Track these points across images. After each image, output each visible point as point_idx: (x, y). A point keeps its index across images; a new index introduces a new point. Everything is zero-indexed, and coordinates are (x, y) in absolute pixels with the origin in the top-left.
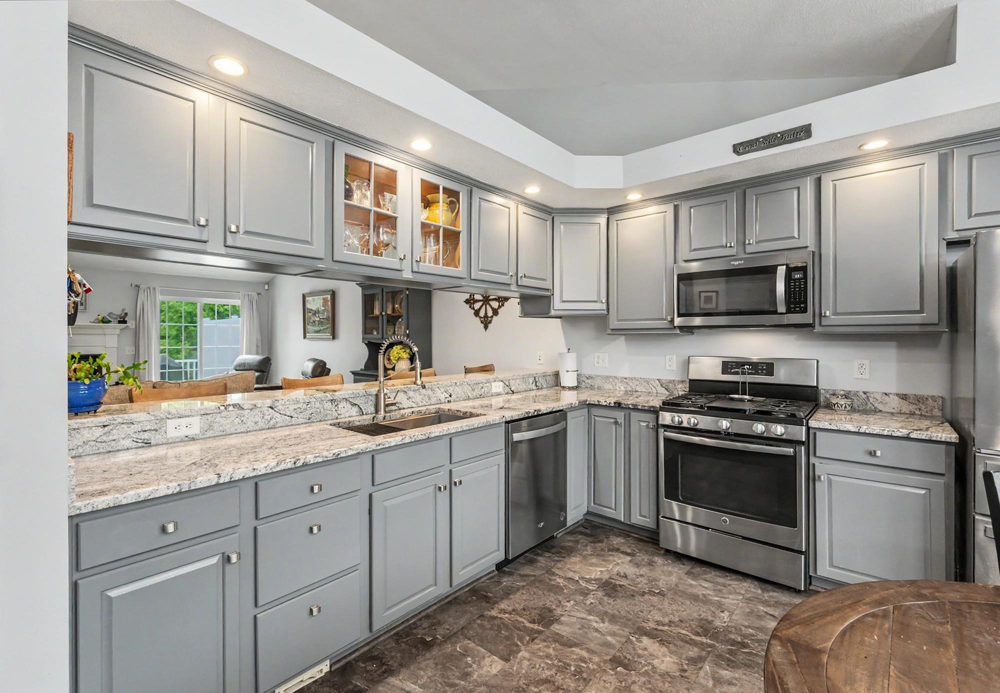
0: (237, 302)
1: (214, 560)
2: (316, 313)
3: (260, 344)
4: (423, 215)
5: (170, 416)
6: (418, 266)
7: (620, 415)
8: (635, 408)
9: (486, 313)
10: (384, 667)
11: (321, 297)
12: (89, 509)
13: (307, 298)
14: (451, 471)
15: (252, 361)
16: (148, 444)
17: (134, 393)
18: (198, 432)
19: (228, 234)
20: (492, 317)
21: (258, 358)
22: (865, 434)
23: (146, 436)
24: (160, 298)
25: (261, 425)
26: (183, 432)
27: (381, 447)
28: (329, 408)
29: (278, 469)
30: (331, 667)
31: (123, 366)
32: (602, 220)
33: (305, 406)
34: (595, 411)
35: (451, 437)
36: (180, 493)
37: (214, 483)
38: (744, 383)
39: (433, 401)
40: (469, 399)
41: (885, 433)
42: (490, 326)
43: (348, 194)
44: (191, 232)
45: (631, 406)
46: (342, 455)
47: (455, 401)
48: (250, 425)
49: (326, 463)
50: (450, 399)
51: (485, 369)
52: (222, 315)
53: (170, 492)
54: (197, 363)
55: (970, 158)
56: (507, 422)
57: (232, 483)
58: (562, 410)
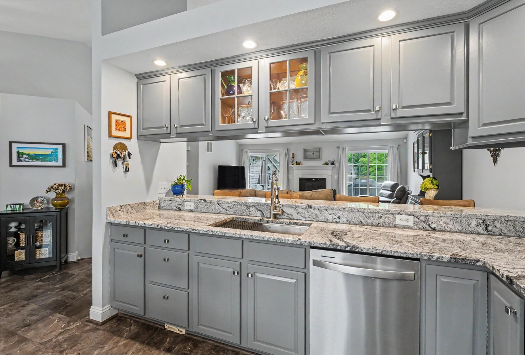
0: (386, 151)
5: (185, 201)
14: (241, 263)
16: (180, 209)
18: (193, 209)
23: (180, 206)
24: (348, 152)
25: (214, 211)
26: (189, 207)
28: (244, 209)
30: (185, 333)
33: (232, 206)
39: (321, 218)
42: (499, 159)
48: (210, 210)
49: (170, 230)
50: (338, 220)
58: (418, 260)
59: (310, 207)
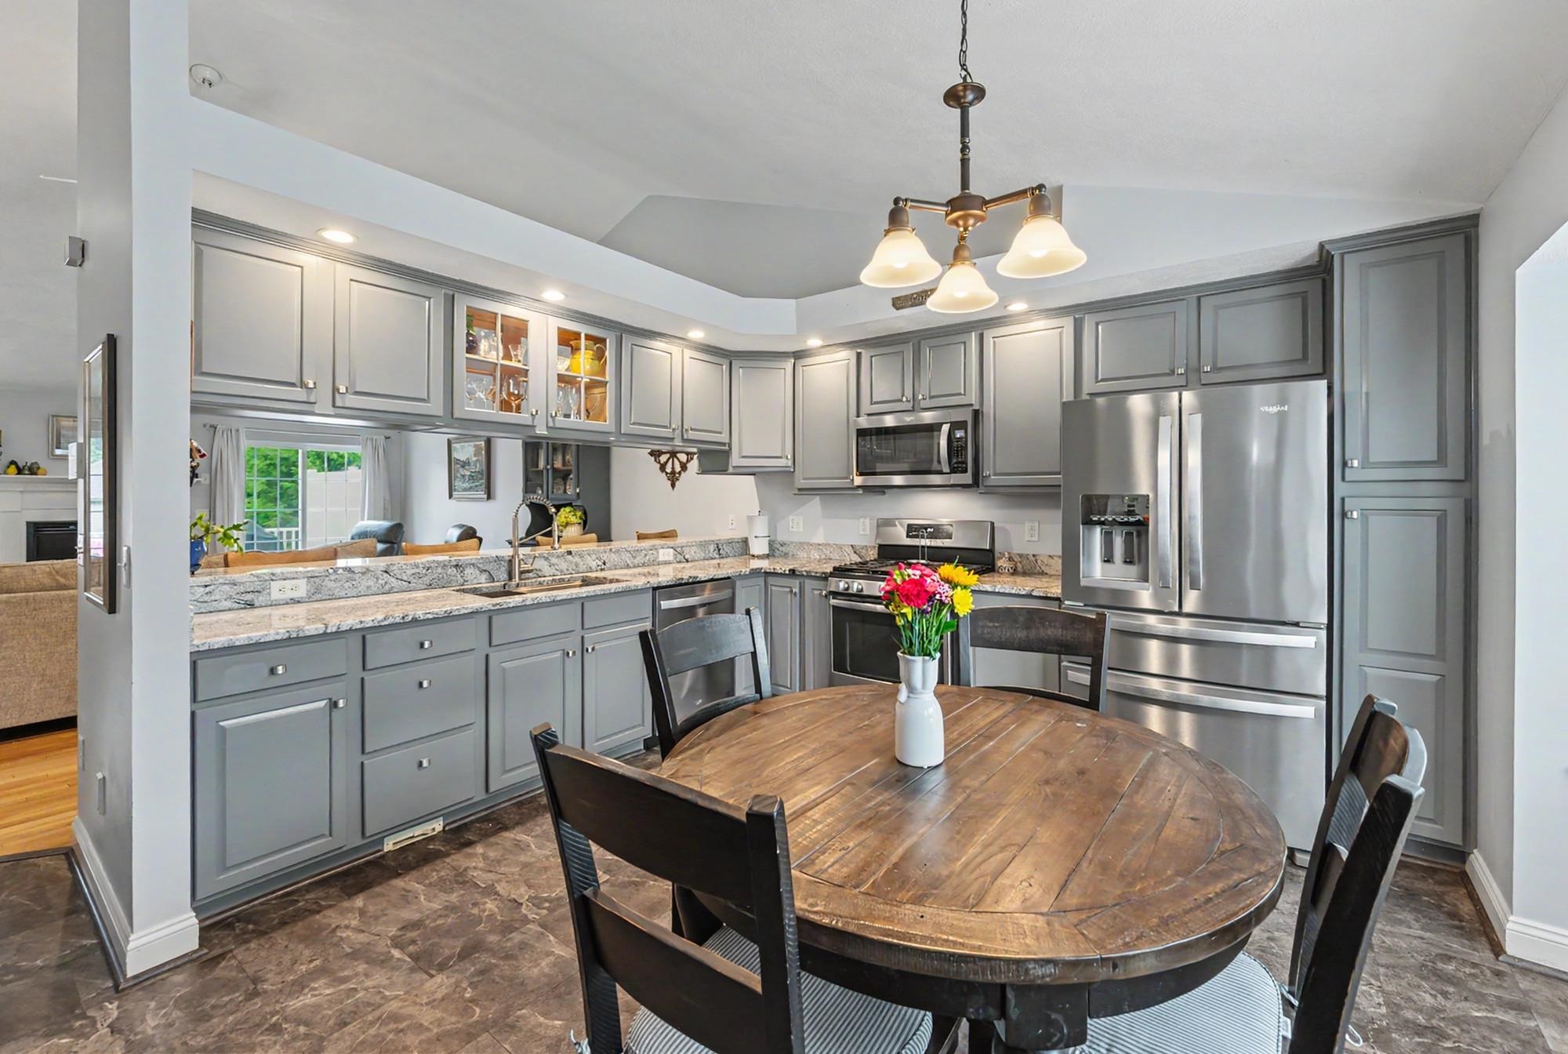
0: (357, 449)
1: (323, 703)
2: (465, 464)
3: (389, 507)
4: (563, 366)
5: (273, 577)
6: (554, 421)
7: (795, 584)
8: (809, 576)
9: (673, 468)
10: (500, 826)
11: (472, 444)
12: (206, 648)
13: (453, 445)
14: (583, 637)
15: (376, 529)
16: (251, 605)
17: (230, 557)
18: (305, 595)
19: (337, 395)
20: (680, 473)
21: (386, 524)
22: (999, 594)
23: (249, 597)
24: (245, 444)
25: (374, 589)
26: (289, 594)
27: (498, 607)
28: (453, 574)
29: (386, 623)
30: (444, 827)
31: (222, 527)
32: (789, 364)
33: (424, 571)
34: (771, 580)
35: (583, 601)
36: (289, 638)
37: (321, 632)
38: (923, 547)
39: (582, 568)
40: (628, 567)
41: (1013, 592)
42: (677, 483)
43: (472, 347)
44: (298, 393)
45: (805, 573)
46: (454, 613)
47: (610, 569)
48: (362, 588)
49: (436, 620)
50: (603, 566)
51: (666, 535)
52: (335, 465)
53: (278, 637)
54: (297, 533)
55: (1097, 324)
56: (655, 589)
57: (339, 634)
58: (729, 578)
59: (570, 553)
